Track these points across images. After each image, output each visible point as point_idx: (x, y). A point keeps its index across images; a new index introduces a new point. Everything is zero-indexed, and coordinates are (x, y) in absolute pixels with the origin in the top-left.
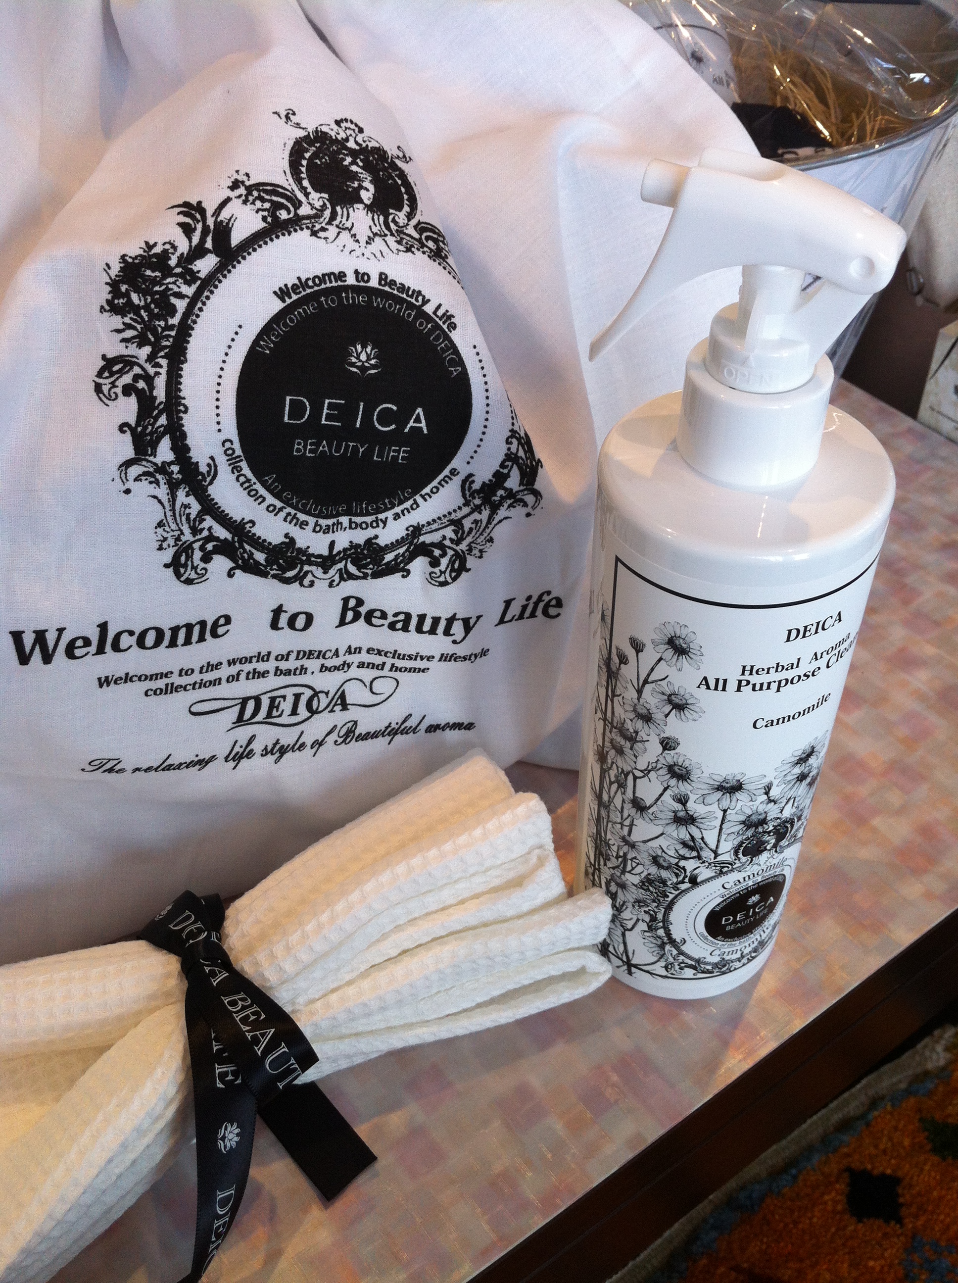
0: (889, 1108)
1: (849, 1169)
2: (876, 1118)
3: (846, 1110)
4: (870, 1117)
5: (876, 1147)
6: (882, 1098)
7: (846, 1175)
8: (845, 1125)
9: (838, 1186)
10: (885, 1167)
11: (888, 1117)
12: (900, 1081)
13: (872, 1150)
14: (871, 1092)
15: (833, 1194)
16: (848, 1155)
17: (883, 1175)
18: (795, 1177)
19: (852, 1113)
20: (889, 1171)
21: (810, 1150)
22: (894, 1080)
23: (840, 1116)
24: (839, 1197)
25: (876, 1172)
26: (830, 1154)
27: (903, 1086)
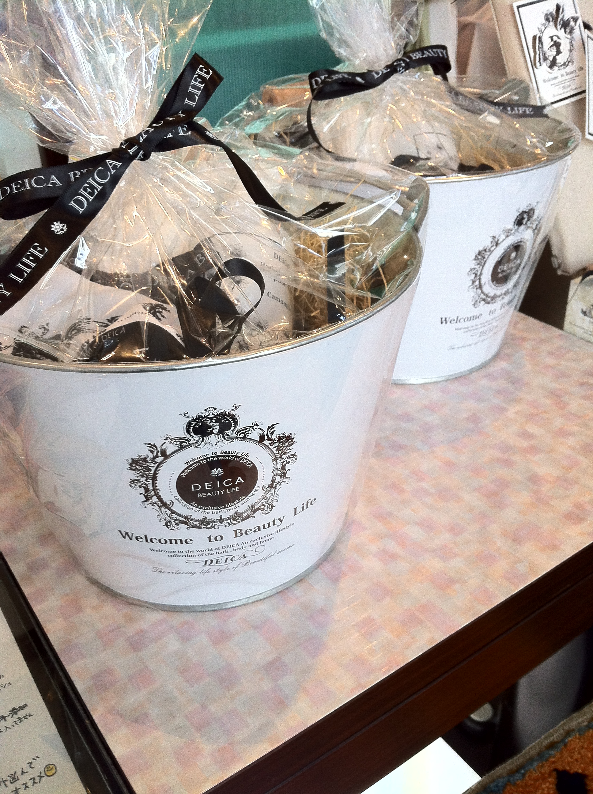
0: (577, 736)
1: (556, 770)
2: (570, 741)
3: (553, 738)
4: (567, 740)
5: (571, 757)
6: (573, 730)
7: (554, 774)
8: (552, 746)
9: (550, 780)
10: (577, 768)
11: (578, 740)
12: (583, 721)
13: (569, 759)
14: (566, 728)
15: (547, 784)
16: (554, 762)
17: (577, 774)
18: (524, 775)
19: (556, 740)
20: (580, 771)
21: (531, 760)
22: (580, 721)
23: (549, 741)
24: (551, 786)
25: (572, 771)
26: (544, 762)
27: (585, 724)
